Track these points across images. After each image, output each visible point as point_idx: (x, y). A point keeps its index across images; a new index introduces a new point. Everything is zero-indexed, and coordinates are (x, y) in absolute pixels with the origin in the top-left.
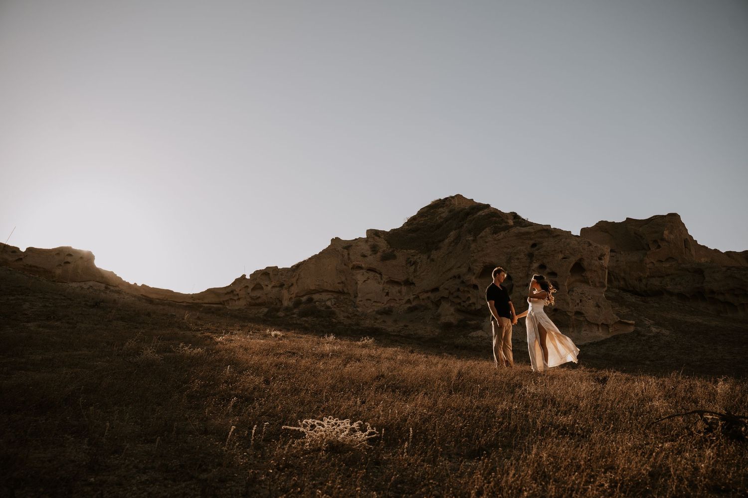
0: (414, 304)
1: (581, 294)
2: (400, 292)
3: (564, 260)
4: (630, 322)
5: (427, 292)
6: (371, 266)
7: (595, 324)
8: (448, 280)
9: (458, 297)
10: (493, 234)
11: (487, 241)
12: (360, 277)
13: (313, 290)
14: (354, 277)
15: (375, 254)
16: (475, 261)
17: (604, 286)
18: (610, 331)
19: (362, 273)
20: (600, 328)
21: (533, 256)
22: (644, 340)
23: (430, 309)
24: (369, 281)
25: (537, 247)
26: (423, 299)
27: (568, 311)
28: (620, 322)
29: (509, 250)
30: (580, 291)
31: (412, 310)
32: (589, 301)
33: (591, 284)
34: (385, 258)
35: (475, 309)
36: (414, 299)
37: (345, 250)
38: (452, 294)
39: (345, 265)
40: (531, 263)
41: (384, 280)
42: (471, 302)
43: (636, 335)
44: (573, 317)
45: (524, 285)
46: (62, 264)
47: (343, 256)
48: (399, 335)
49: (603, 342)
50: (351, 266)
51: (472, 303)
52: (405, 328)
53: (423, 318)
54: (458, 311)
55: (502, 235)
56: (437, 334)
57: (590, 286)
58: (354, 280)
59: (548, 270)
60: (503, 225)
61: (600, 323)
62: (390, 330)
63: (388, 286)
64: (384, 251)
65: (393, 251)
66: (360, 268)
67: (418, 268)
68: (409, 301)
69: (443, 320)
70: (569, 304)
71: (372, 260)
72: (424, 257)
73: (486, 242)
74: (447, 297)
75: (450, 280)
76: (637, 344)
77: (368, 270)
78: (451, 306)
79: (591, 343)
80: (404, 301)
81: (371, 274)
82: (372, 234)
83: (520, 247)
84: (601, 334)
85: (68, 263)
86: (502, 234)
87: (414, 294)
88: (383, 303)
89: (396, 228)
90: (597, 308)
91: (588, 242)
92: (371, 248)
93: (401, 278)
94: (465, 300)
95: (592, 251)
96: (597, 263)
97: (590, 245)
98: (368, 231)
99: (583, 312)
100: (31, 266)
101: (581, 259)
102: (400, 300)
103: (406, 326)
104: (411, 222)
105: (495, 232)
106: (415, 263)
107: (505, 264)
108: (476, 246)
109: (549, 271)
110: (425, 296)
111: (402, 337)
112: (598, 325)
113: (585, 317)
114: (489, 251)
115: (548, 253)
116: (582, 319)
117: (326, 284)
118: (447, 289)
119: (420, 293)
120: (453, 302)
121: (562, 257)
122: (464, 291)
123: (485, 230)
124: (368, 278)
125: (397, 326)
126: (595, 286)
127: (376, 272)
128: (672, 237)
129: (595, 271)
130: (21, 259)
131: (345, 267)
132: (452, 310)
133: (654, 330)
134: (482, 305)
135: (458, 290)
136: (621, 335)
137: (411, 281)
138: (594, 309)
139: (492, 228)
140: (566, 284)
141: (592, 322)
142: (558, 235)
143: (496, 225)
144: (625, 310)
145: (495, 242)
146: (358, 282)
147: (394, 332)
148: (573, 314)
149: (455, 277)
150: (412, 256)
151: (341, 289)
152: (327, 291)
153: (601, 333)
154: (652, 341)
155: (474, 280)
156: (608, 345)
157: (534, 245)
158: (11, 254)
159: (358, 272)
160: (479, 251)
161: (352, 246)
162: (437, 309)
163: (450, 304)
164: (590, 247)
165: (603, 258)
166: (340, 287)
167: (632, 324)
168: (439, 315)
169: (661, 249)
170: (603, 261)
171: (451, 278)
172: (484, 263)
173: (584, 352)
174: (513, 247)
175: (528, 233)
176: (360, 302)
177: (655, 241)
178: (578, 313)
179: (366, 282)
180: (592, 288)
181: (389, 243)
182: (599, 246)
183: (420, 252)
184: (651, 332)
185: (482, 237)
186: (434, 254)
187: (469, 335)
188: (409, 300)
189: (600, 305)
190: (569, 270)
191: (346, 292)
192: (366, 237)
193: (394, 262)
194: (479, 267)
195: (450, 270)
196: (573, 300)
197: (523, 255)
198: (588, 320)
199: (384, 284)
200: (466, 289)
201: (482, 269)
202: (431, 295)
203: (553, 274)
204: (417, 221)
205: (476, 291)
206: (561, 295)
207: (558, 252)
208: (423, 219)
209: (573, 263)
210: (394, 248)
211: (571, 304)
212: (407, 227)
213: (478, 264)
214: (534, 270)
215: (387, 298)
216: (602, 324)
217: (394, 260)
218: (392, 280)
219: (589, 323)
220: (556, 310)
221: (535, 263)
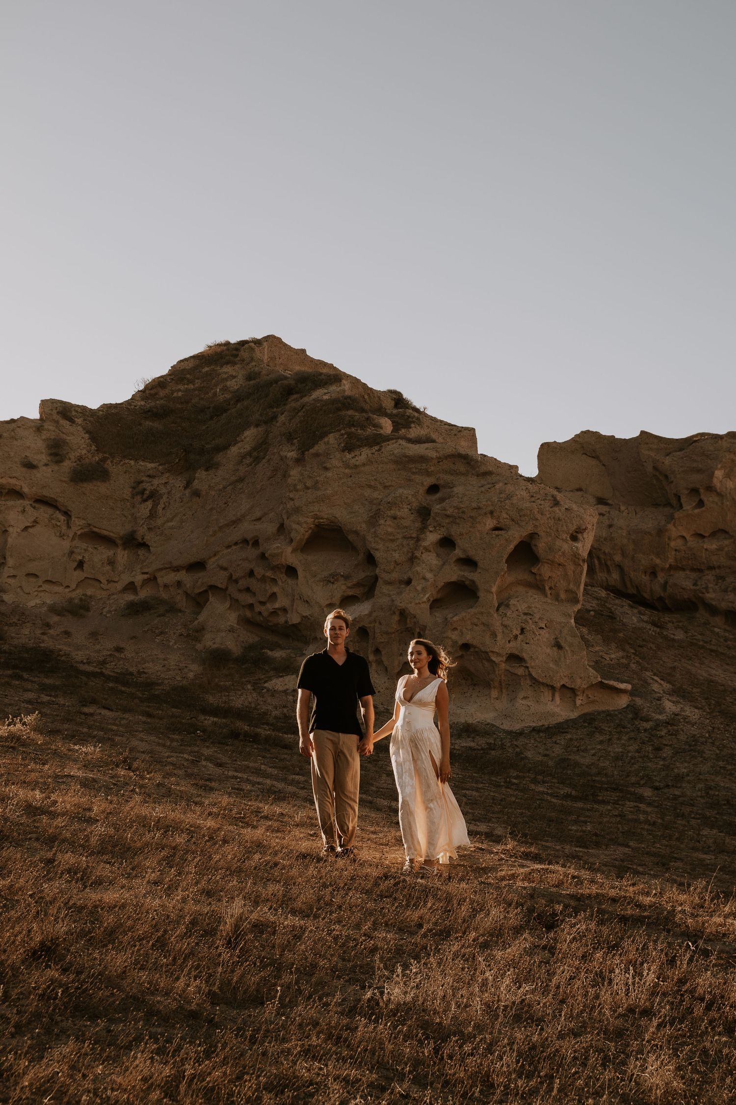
0: (144, 594)
1: (526, 614)
2: (111, 562)
3: (497, 532)
4: (623, 686)
5: (177, 569)
6: (45, 493)
7: (547, 685)
8: (229, 547)
9: (248, 590)
10: (343, 451)
11: (328, 465)
12: (15, 516)
15: (58, 462)
16: (297, 510)
17: (575, 601)
18: (578, 702)
19: (20, 509)
20: (557, 695)
21: (430, 514)
22: (645, 730)
23: (180, 611)
24: (38, 528)
25: (438, 495)
26: (166, 586)
27: (493, 652)
28: (601, 685)
29: (376, 495)
30: (523, 607)
31: (136, 609)
32: (541, 631)
33: (549, 592)
34: (83, 475)
35: (286, 622)
36: (145, 582)
38: (236, 581)
40: (423, 529)
41: (74, 529)
42: (277, 606)
43: (630, 716)
44: (503, 666)
45: (401, 582)
48: (102, 674)
49: (560, 728)
51: (279, 609)
52: (117, 654)
53: (162, 633)
54: (248, 623)
56: (191, 675)
57: (546, 596)
59: (458, 553)
60: (370, 431)
61: (558, 685)
62: (79, 658)
63: (84, 546)
64: (80, 458)
65: (104, 460)
66: (17, 494)
67: (160, 508)
68: (131, 587)
69: (211, 641)
70: (496, 636)
71: (49, 478)
72: (178, 483)
73: (326, 469)
74: (223, 587)
75: (234, 547)
76: (630, 739)
77: (36, 501)
78: (229, 608)
79: (534, 729)
80: (120, 586)
81: (44, 512)
82: (55, 411)
83: (400, 491)
84: (557, 710)
86: (364, 454)
87: (146, 570)
88: (68, 587)
89: (114, 402)
90: (555, 649)
91: (553, 496)
92: (49, 447)
93: (116, 528)
94: (263, 600)
95: (559, 519)
96: (565, 547)
97: (556, 503)
98: (44, 403)
99: (525, 656)
101: (533, 536)
102: (109, 582)
103: (119, 650)
104: (152, 392)
105: (349, 448)
106: (154, 496)
107: (364, 526)
108: (302, 475)
109: (462, 556)
110: (170, 578)
111: (108, 678)
112: (553, 688)
113: (527, 667)
114: (329, 492)
115: (463, 512)
116: (520, 671)
118: (225, 569)
119: (161, 569)
120: (237, 600)
121: (492, 526)
122: (263, 579)
123: (326, 440)
125: (98, 647)
126: (557, 598)
127: (56, 508)
128: (730, 484)
129: (559, 565)
132: (232, 618)
133: (669, 706)
134: (306, 617)
135: (251, 573)
136: (599, 713)
137: (140, 540)
138: (548, 651)
139: (342, 435)
140: (494, 589)
141: (540, 680)
142: (490, 473)
143: (353, 429)
144: (614, 655)
145: (347, 471)
146: (10, 529)
147: (89, 663)
148: (504, 659)
149: (245, 541)
150: (149, 476)
153: (558, 706)
154: (663, 733)
155: (290, 557)
156: (569, 736)
157: (433, 489)
159: (10, 503)
160: (308, 488)
162: (198, 613)
163: (227, 604)
164: (556, 509)
165: (580, 536)
167: (624, 691)
168: (201, 630)
169: (704, 509)
170: (579, 545)
171: (236, 544)
172: (316, 517)
173: (518, 750)
174: (385, 487)
175: (423, 459)
176: (11, 581)
177: (694, 491)
178: (515, 658)
179: (30, 530)
180: (549, 601)
181: (94, 439)
182: (574, 507)
183: (169, 471)
184: (661, 710)
185: (317, 455)
186: (202, 479)
187: (266, 685)
188: (132, 584)
189: (563, 643)
190: (506, 556)
192: (38, 417)
193: (103, 488)
194: (305, 525)
195: (235, 522)
196: (506, 626)
197: (406, 510)
198: (534, 674)
199: (73, 539)
200: (269, 574)
201: (310, 531)
202: (186, 578)
203: (469, 562)
204: (167, 391)
205: (290, 581)
206: (482, 613)
207: (486, 514)
208: (182, 387)
209: (515, 542)
210: (105, 453)
211: (500, 637)
212: (143, 403)
213: (302, 519)
214: (427, 550)
215: (78, 575)
216: (564, 686)
217: (105, 482)
218: (94, 532)
219: (535, 682)
220: (466, 647)
221: (431, 531)
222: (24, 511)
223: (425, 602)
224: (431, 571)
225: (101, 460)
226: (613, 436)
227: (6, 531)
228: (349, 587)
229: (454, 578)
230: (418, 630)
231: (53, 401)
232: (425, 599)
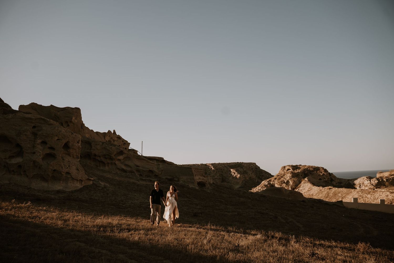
1: (68, 162)
3: (58, 141)
7: (76, 180)
10: (3, 114)
17: (78, 158)
18: (83, 183)
21: (37, 135)
22: (101, 189)
27: (62, 172)
28: (88, 179)
29: (17, 128)
30: (67, 160)
32: (73, 166)
33: (71, 156)
40: (35, 139)
44: (65, 175)
45: (32, 153)
59: (48, 146)
61: (79, 179)
70: (63, 168)
76: (99, 192)
83: (25, 127)
84: (78, 185)
90: (77, 171)
95: (74, 138)
96: (76, 145)
99: (70, 172)
101: (68, 142)
107: (15, 136)
109: (50, 147)
112: (77, 180)
113: (71, 175)
115: (48, 135)
116: (69, 176)
121: (57, 139)
126: (73, 157)
128: (76, 121)
129: (75, 149)
136: (87, 186)
138: (75, 171)
140: (60, 155)
141: (75, 178)
142: (52, 124)
145: (6, 120)
148: (65, 173)
154: (105, 190)
156: (85, 192)
157: (35, 127)
164: (73, 135)
165: (79, 142)
167: (92, 180)
169: (69, 127)
173: (76, 196)
174: (20, 126)
175: (30, 119)
178: (68, 173)
184: (101, 184)
189: (79, 169)
190: (62, 147)
196: (65, 165)
197: (29, 133)
198: (73, 177)
203: (52, 148)
206: (58, 162)
207: (55, 136)
209: (64, 144)
211: (64, 168)
214: (38, 144)
216: (80, 180)
219: (73, 179)
220: (55, 170)
221: (39, 139)
223: (40, 159)
224: (41, 150)
226: (41, 105)
228: (11, 154)
229: (48, 152)
230: (39, 166)
232: (41, 158)
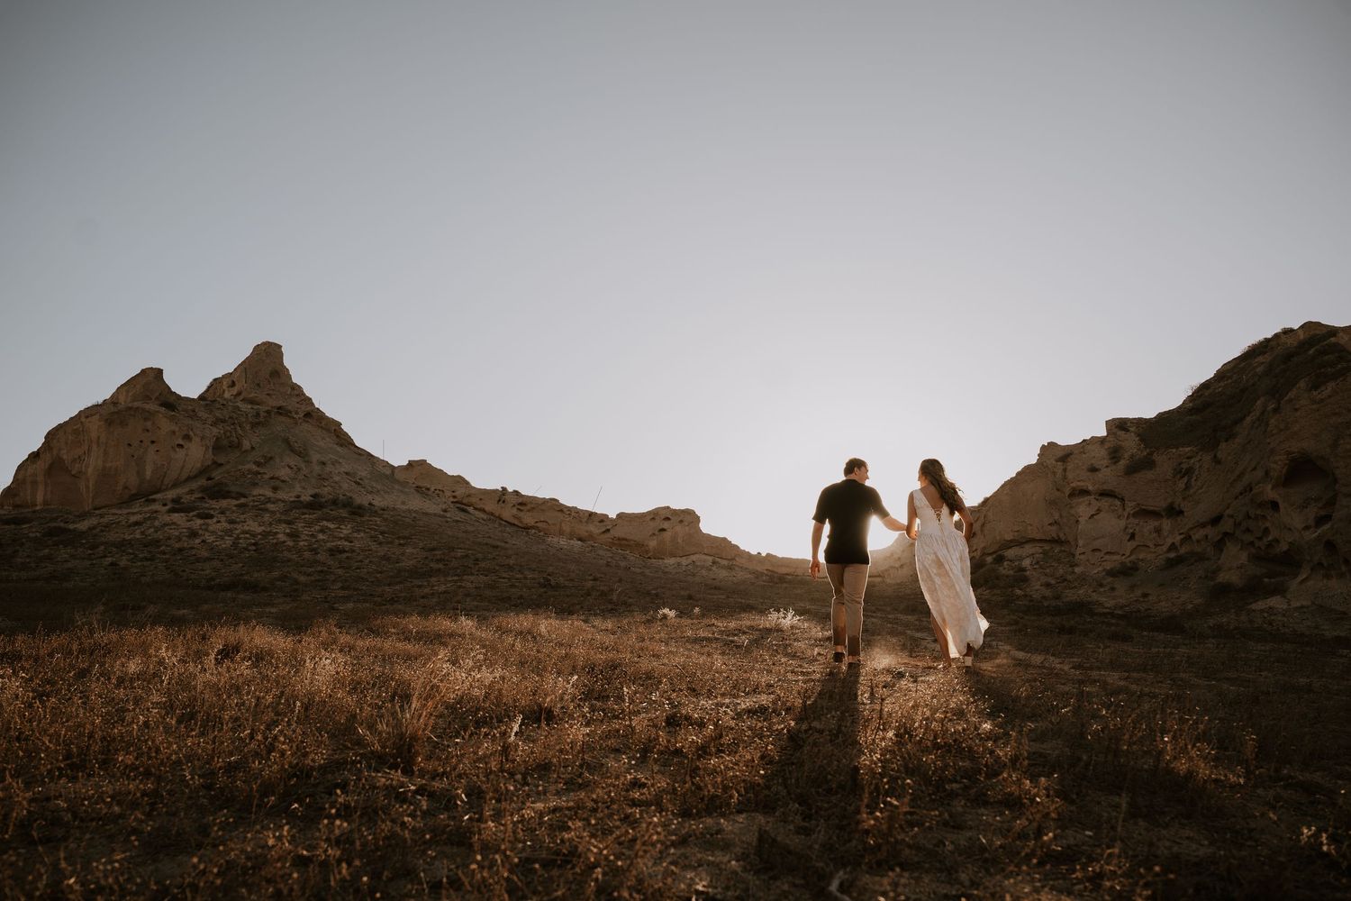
0: (1182, 551)
2: (1158, 531)
5: (1203, 525)
6: (1105, 488)
8: (1236, 498)
9: (1248, 530)
10: (1312, 390)
11: (1297, 407)
12: (1083, 509)
13: (1011, 541)
14: (1073, 512)
15: (1115, 463)
16: (1274, 451)
19: (1087, 503)
23: (1208, 559)
24: (1102, 515)
26: (1198, 541)
31: (1171, 564)
34: (1134, 468)
35: (1281, 551)
36: (1182, 542)
37: (1059, 463)
38: (1240, 525)
39: (1058, 490)
41: (1128, 510)
42: (1270, 538)
46: (656, 532)
47: (1054, 473)
50: (1067, 491)
51: (1273, 541)
53: (1185, 579)
54: (1252, 558)
55: (1330, 389)
56: (1191, 606)
58: (1073, 515)
63: (1136, 521)
64: (1132, 456)
65: (1151, 454)
66: (1084, 492)
67: (1193, 480)
68: (1173, 547)
69: (1222, 577)
71: (1109, 476)
72: (1207, 458)
73: (1297, 410)
74: (1232, 531)
75: (1239, 498)
77: (1101, 495)
78: (1241, 549)
80: (1165, 548)
81: (1105, 503)
82: (1116, 427)
85: (663, 530)
87: (1181, 531)
88: (1123, 555)
89: (1167, 410)
92: (1109, 454)
93: (1159, 503)
94: (1260, 536)
98: (1109, 423)
100: (619, 539)
102: (1156, 545)
104: (1199, 394)
105: (1316, 387)
106: (1189, 471)
107: (1328, 450)
108: (1278, 421)
110: (1200, 534)
111: (1116, 616)
114: (1299, 428)
117: (1029, 528)
118: (1234, 517)
119: (1192, 529)
120: (1243, 541)
122: (1257, 517)
123: (1298, 386)
124: (1099, 511)
125: (1130, 595)
127: (1116, 497)
130: (608, 530)
131: (1058, 494)
132: (1244, 556)
134: (1290, 543)
135: (1248, 516)
137: (1178, 509)
139: (1312, 378)
145: (1314, 407)
146: (1080, 519)
147: (1111, 608)
149: (1245, 490)
150: (1188, 458)
151: (1054, 535)
152: (1033, 540)
155: (1270, 492)
158: (598, 524)
159: (1082, 499)
160: (1281, 430)
161: (1071, 454)
162: (1219, 557)
163: (1239, 547)
166: (1053, 532)
168: (1218, 570)
171: (1241, 494)
172: (1288, 453)
176: (1082, 557)
179: (1095, 517)
181: (1142, 440)
183: (1202, 450)
185: (1291, 400)
186: (1224, 450)
187: (1250, 607)
188: (1173, 543)
191: (1063, 539)
192: (1105, 434)
193: (1150, 475)
194: (1279, 463)
195: (1240, 476)
199: (1128, 518)
200: (1259, 512)
201: (1286, 467)
202: (1209, 531)
204: (1211, 390)
205: (1276, 515)
208: (1222, 384)
210: (1151, 448)
212: (1191, 405)
213: (1277, 458)
215: (1133, 544)
217: (1151, 469)
218: (1144, 510)
222: (1090, 504)
225: (1148, 454)
227: (1078, 521)
228: (1321, 508)
231: (1114, 420)
